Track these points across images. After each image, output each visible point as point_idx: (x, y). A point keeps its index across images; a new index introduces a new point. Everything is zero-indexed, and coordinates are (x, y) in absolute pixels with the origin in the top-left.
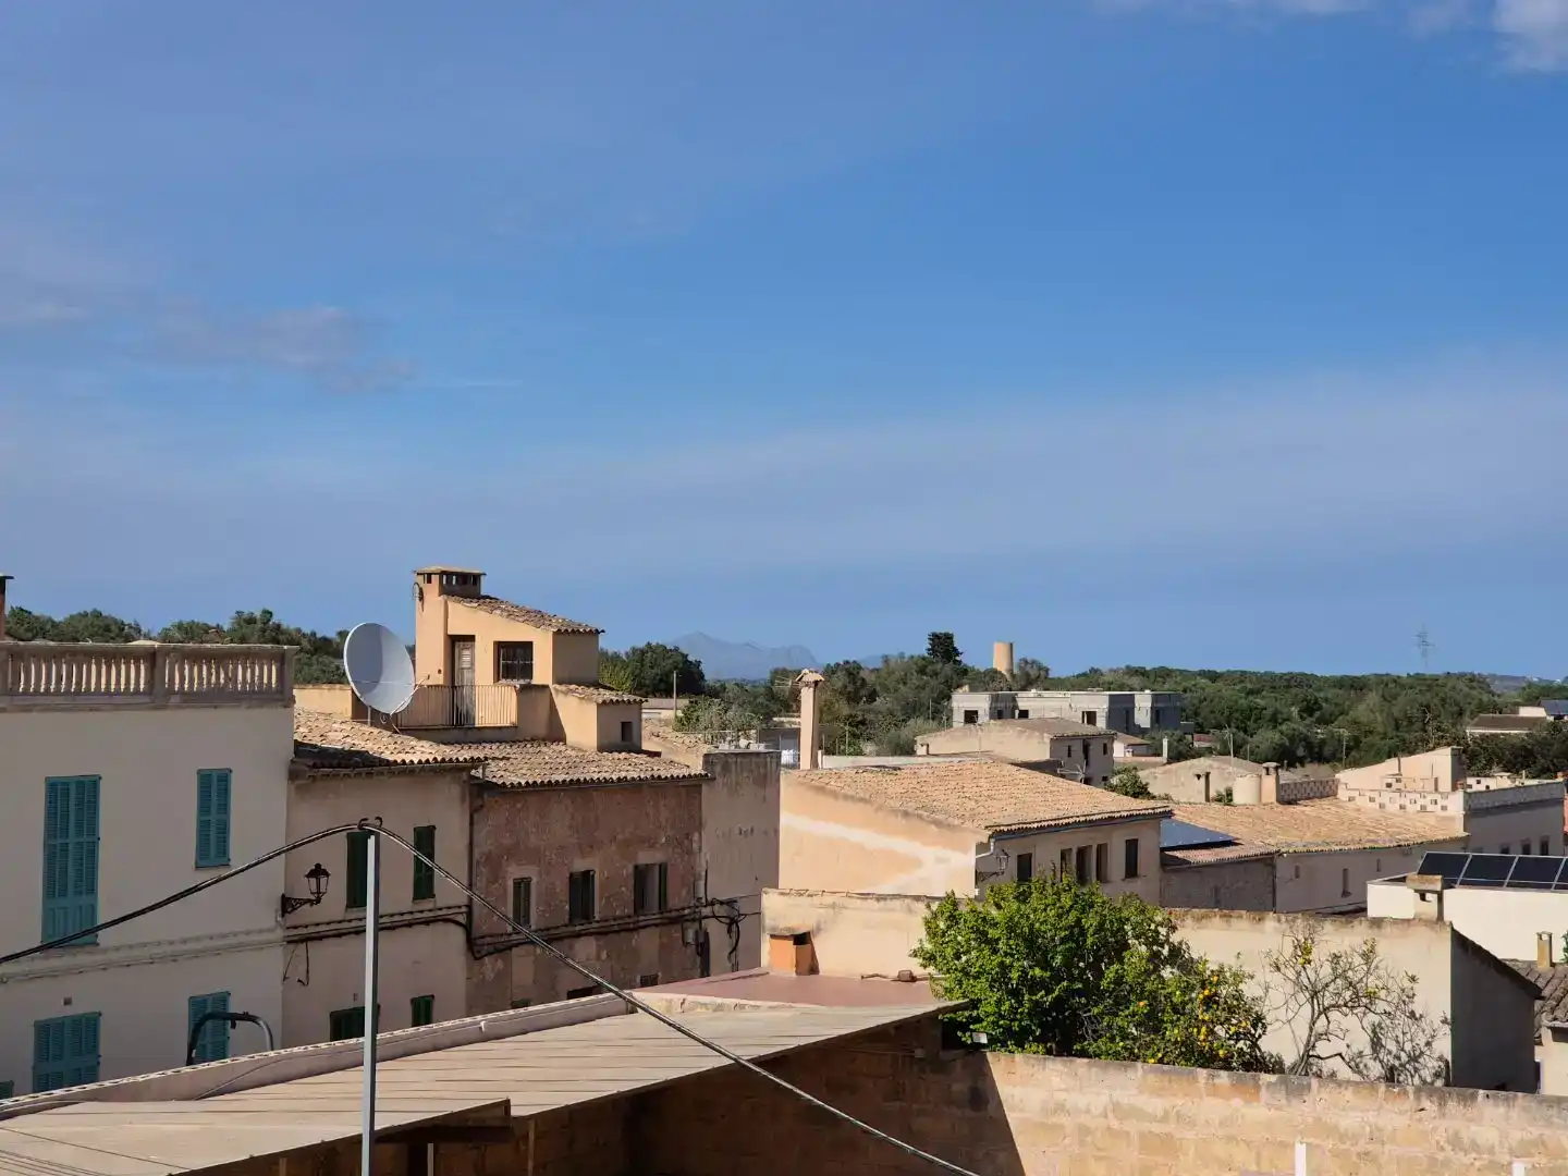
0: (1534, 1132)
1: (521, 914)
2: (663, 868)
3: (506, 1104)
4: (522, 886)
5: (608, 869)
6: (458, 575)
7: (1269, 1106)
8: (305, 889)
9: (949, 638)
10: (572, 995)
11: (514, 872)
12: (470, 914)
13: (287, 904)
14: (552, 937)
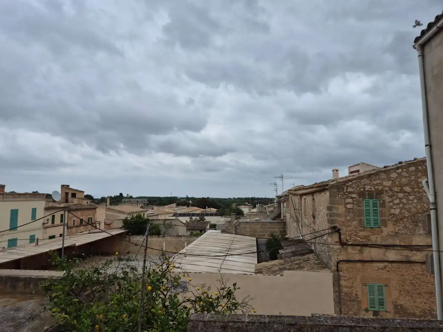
0: (187, 239)
1: (74, 224)
2: (91, 218)
3: (75, 244)
4: (74, 221)
5: (85, 218)
6: (66, 185)
7: (161, 239)
8: (46, 222)
9: (122, 194)
10: (80, 233)
11: (74, 219)
12: (68, 224)
13: (44, 224)
14: (77, 227)
